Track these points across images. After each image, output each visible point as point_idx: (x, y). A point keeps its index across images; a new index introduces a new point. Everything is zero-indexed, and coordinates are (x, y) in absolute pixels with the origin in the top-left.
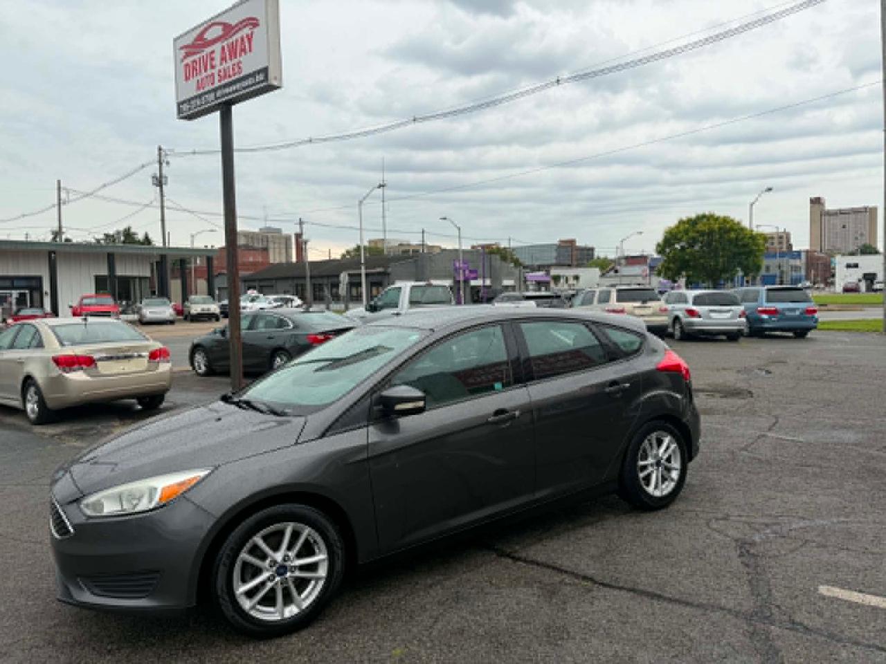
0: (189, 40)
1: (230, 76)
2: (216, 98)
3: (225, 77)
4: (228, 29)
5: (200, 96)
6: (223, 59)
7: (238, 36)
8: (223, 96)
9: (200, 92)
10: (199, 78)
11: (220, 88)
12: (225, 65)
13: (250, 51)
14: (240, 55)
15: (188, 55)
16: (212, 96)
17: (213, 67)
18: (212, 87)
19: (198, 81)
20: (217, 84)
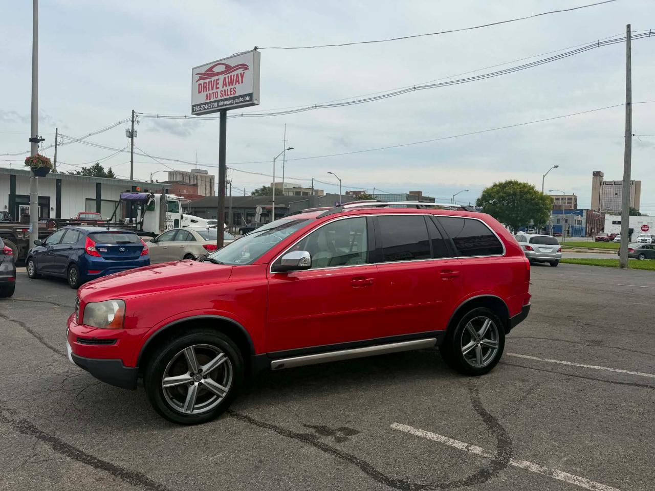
0: (203, 70)
1: (228, 95)
2: (218, 106)
3: (225, 95)
4: (229, 69)
5: (207, 103)
6: (224, 85)
7: (235, 73)
8: (222, 106)
9: (207, 101)
10: (208, 92)
11: (221, 100)
12: (225, 88)
13: (242, 83)
14: (236, 84)
15: (201, 79)
16: (215, 105)
17: (217, 88)
18: (215, 99)
19: (207, 95)
20: (219, 98)
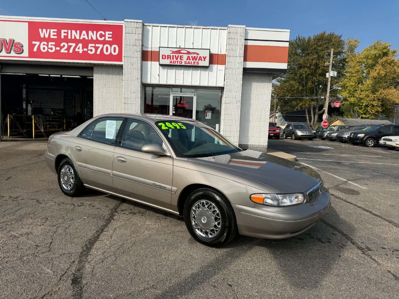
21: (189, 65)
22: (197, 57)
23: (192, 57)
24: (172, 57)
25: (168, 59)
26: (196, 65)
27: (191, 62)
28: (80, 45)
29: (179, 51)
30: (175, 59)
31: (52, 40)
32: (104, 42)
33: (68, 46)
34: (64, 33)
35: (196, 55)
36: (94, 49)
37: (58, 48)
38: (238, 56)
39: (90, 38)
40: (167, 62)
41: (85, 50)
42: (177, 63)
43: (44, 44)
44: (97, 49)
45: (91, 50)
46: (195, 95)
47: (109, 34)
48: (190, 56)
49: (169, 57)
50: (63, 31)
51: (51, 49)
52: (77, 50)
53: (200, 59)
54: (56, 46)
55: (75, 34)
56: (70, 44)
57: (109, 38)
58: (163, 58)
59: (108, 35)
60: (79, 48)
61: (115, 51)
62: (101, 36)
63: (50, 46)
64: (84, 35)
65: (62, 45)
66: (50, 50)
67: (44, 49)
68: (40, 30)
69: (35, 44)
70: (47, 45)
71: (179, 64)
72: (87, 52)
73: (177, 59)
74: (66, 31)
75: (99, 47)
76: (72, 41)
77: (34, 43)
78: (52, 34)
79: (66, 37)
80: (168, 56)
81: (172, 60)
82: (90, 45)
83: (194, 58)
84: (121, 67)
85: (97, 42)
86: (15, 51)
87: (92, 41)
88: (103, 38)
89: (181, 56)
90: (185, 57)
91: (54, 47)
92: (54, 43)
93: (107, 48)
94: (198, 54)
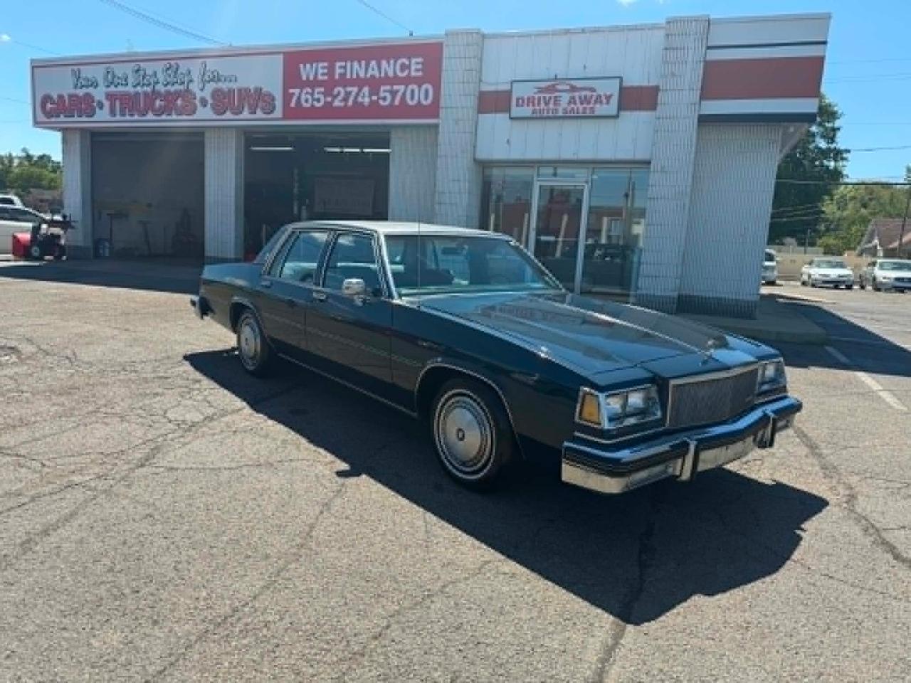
21: (572, 114)
22: (591, 97)
23: (580, 98)
24: (536, 102)
25: (528, 105)
26: (588, 114)
27: (578, 109)
28: (366, 90)
29: (554, 86)
30: (543, 105)
31: (320, 84)
32: (407, 81)
33: (346, 92)
34: (341, 67)
35: (589, 93)
36: (388, 95)
37: (329, 99)
38: (687, 88)
39: (383, 75)
40: (527, 111)
41: (374, 98)
42: (548, 112)
43: (307, 93)
44: (394, 93)
45: (384, 99)
46: (587, 182)
47: (418, 63)
48: (577, 94)
49: (530, 101)
50: (338, 64)
51: (318, 100)
52: (360, 99)
53: (599, 100)
54: (325, 94)
55: (358, 69)
56: (349, 89)
57: (417, 70)
58: (517, 105)
59: (416, 64)
60: (363, 97)
61: (426, 98)
62: (403, 67)
63: (316, 96)
64: (373, 70)
65: (336, 91)
66: (315, 103)
67: (307, 101)
68: (302, 66)
69: (293, 94)
70: (312, 94)
71: (550, 114)
72: (377, 102)
73: (547, 104)
74: (343, 64)
75: (397, 91)
76: (352, 82)
77: (291, 91)
78: (320, 71)
79: (343, 75)
80: (528, 99)
81: (537, 108)
82: (382, 88)
83: (585, 100)
84: (436, 126)
85: (396, 80)
86: (263, 109)
87: (387, 80)
88: (406, 73)
89: (556, 97)
90: (565, 98)
91: (322, 97)
92: (322, 90)
93: (413, 91)
94: (593, 90)
